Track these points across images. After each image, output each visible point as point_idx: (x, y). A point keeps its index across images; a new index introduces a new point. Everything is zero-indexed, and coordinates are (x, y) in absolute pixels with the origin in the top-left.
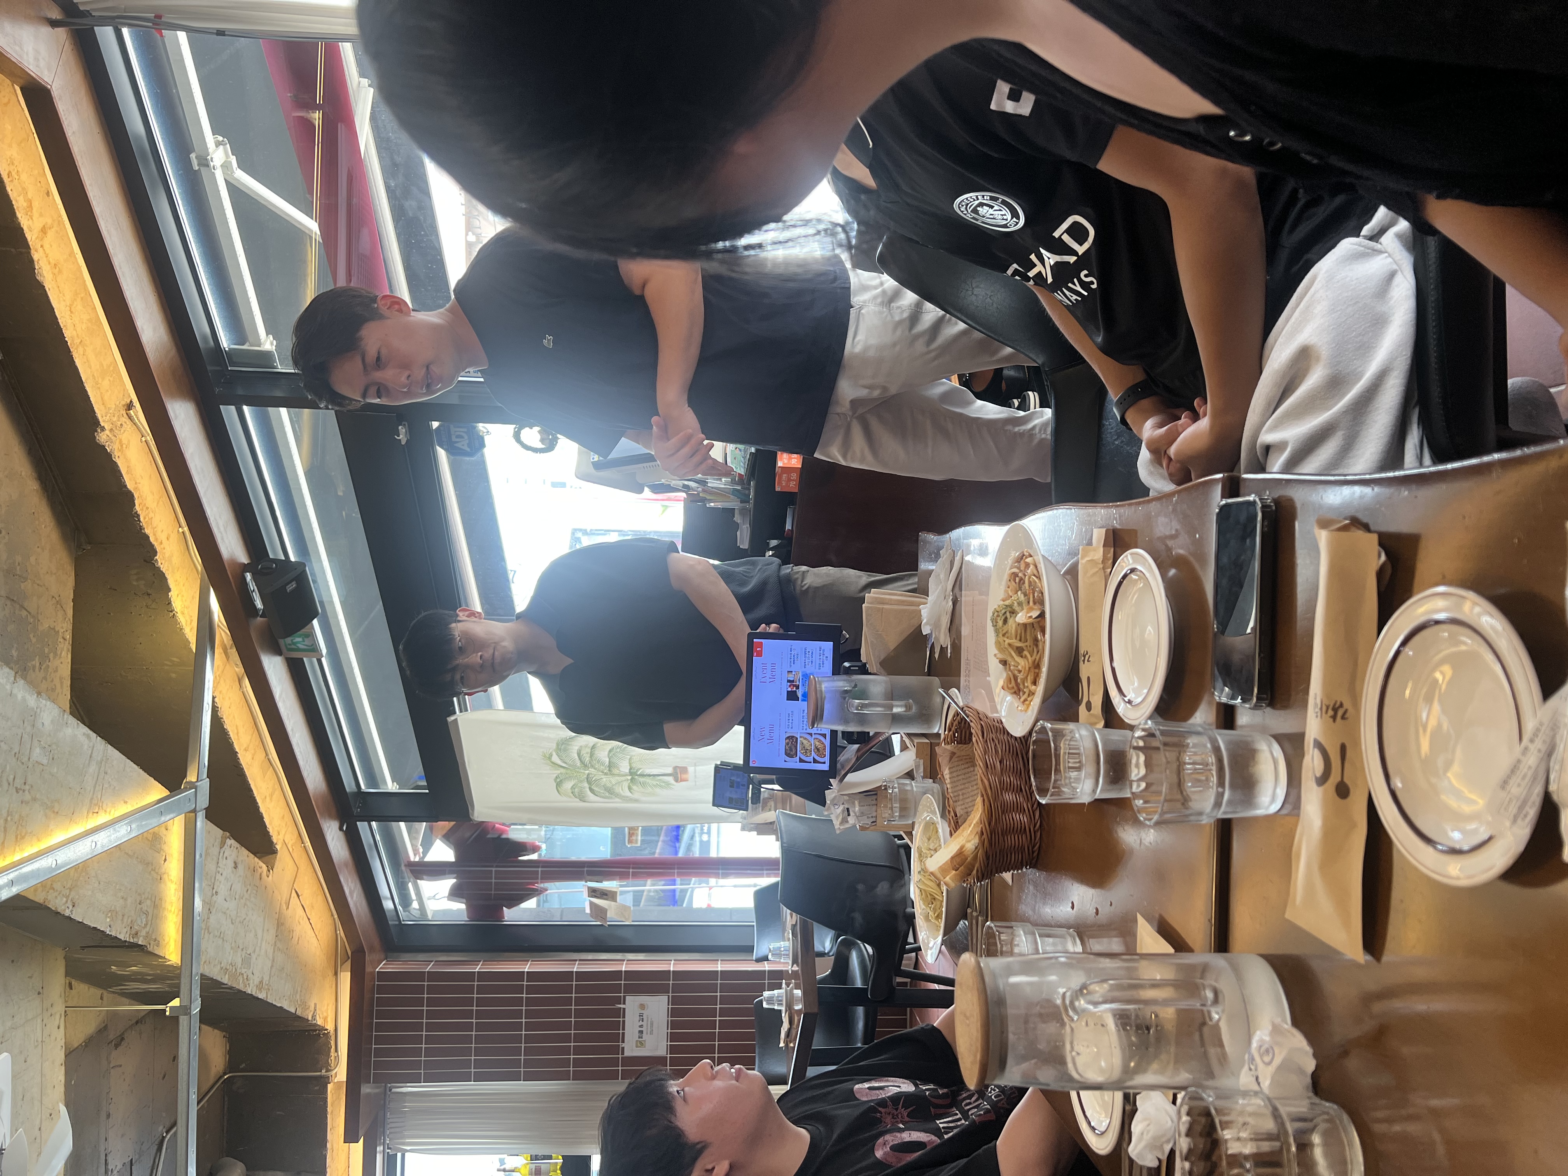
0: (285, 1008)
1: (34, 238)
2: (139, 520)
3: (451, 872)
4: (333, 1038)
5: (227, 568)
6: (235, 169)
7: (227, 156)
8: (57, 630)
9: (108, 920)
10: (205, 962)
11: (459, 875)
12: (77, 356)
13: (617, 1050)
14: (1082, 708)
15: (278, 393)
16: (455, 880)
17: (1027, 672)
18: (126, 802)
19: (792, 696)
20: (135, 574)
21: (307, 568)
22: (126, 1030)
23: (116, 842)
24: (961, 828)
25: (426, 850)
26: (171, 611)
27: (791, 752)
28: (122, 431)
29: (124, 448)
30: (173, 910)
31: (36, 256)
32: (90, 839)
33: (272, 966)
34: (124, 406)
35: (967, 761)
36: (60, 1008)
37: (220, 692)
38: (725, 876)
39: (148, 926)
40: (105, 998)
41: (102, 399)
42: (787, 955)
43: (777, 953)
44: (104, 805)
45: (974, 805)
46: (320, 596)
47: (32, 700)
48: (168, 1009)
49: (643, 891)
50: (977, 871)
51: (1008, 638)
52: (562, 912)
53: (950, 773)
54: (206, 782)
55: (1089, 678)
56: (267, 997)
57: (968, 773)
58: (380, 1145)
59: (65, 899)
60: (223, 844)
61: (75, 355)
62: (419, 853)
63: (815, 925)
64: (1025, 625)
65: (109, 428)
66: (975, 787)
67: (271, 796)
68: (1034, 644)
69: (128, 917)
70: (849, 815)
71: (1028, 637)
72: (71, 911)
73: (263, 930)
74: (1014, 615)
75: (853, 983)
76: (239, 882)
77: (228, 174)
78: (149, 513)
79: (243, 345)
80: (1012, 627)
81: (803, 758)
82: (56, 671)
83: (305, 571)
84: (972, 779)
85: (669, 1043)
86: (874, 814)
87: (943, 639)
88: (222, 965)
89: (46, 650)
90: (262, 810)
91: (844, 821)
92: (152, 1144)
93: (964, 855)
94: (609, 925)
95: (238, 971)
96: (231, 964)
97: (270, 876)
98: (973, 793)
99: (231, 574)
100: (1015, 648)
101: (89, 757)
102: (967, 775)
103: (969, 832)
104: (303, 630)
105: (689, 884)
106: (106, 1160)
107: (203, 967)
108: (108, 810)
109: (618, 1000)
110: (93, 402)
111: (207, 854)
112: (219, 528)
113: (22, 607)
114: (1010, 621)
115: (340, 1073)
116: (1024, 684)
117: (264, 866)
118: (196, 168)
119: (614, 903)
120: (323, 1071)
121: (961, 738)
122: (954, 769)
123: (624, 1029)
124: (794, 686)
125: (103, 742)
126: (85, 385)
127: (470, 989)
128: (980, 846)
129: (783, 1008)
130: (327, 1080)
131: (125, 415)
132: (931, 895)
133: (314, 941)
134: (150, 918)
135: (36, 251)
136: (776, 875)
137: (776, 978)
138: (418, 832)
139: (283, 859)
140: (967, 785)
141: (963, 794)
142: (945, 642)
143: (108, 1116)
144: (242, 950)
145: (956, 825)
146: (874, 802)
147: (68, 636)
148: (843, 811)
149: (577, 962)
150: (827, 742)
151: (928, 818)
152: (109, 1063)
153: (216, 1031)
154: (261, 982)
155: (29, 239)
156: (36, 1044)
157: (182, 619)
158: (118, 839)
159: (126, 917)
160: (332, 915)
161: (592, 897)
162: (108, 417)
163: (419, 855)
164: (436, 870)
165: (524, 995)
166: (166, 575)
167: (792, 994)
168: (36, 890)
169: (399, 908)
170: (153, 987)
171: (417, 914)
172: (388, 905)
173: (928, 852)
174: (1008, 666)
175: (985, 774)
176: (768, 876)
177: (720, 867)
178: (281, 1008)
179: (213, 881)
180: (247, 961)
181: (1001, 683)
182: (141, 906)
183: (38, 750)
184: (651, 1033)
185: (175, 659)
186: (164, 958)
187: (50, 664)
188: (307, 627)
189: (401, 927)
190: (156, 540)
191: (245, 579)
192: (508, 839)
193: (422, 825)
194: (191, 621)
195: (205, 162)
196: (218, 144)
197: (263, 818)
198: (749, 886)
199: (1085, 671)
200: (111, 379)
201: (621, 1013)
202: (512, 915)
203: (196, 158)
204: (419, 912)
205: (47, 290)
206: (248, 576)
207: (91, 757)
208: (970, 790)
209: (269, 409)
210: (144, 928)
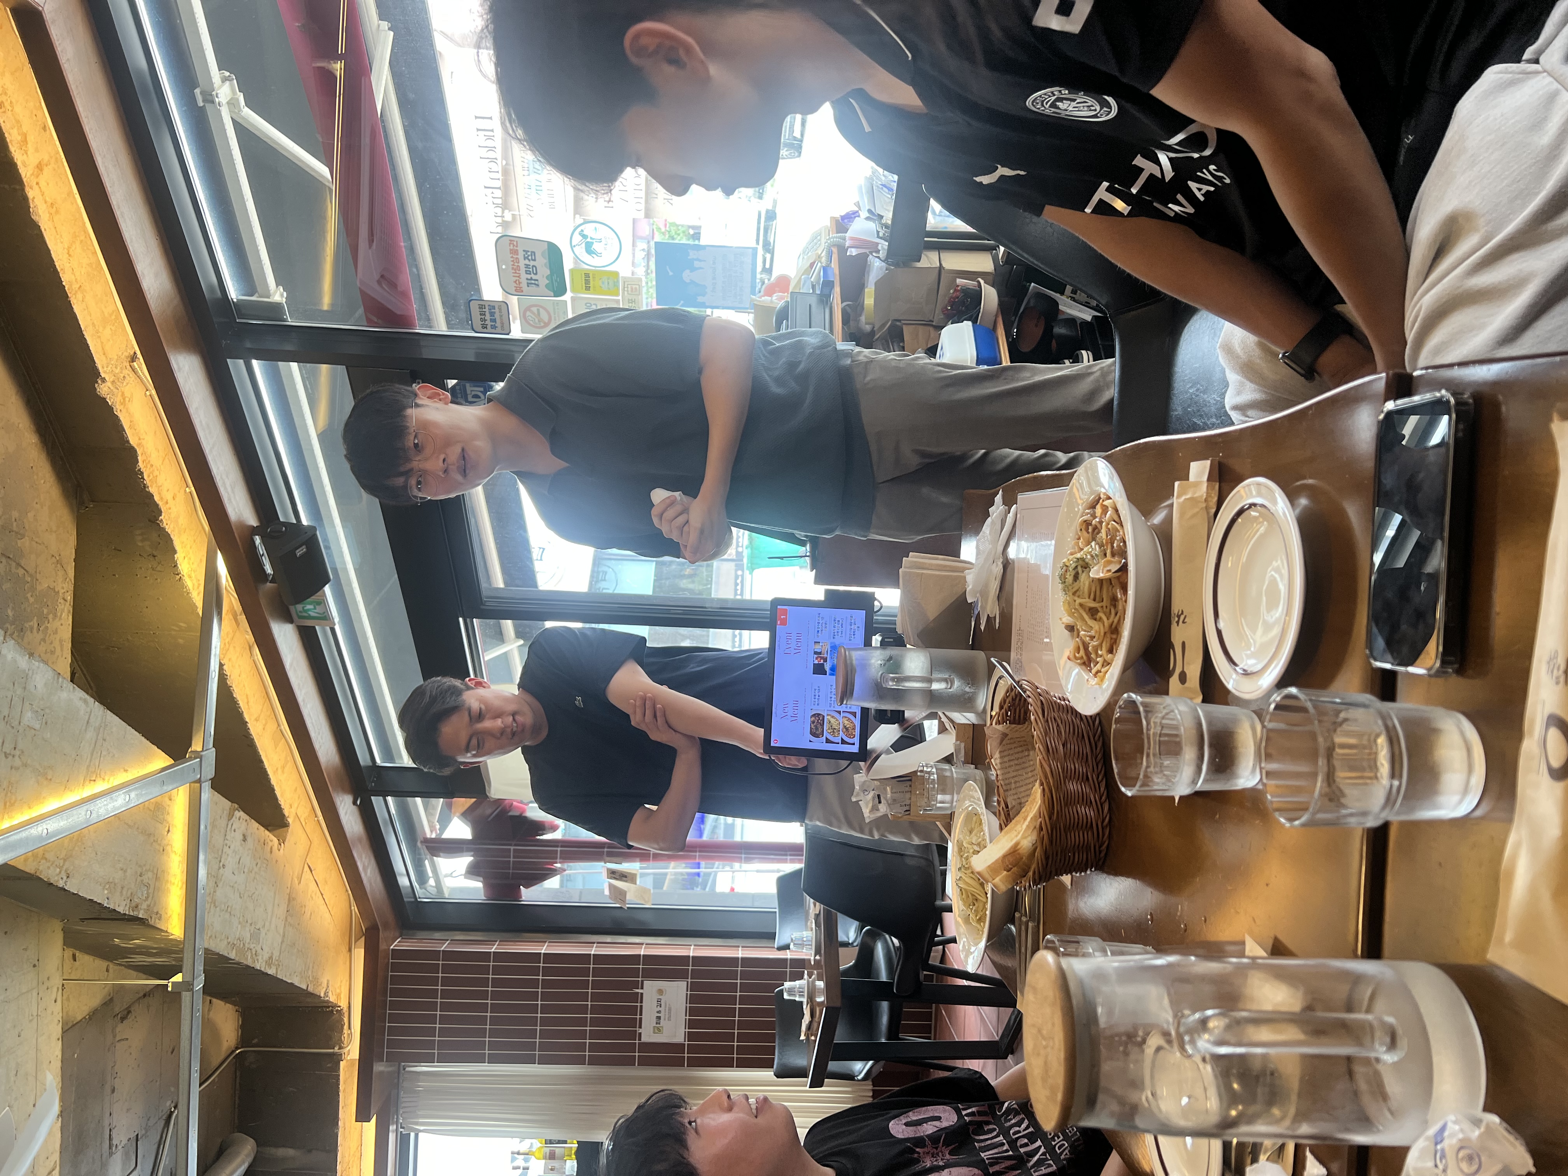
0: (296, 984)
1: (28, 175)
2: (143, 478)
3: (468, 850)
4: (346, 1015)
5: (235, 530)
6: (242, 107)
7: (234, 93)
8: (56, 590)
9: (106, 892)
10: (211, 937)
11: (476, 852)
12: (75, 302)
13: (635, 1035)
14: (1174, 681)
15: (289, 347)
16: (472, 858)
17: (1101, 639)
18: (126, 771)
19: (819, 670)
20: (139, 535)
21: (318, 533)
22: (134, 1003)
23: (113, 812)
24: (1013, 821)
25: (443, 828)
26: (178, 574)
27: (816, 733)
28: (125, 384)
29: (127, 402)
30: (176, 883)
31: (30, 194)
32: (85, 808)
33: (282, 942)
34: (127, 357)
35: (1022, 743)
36: (57, 981)
37: (230, 660)
38: (748, 860)
39: (150, 898)
40: (111, 970)
41: (103, 349)
42: (809, 945)
43: (801, 945)
44: (103, 774)
45: (1029, 795)
46: (333, 562)
47: (23, 662)
48: (170, 984)
49: (666, 874)
50: (1034, 873)
51: (1079, 597)
52: (581, 893)
53: (1001, 757)
54: (211, 752)
55: (1184, 643)
56: (277, 973)
57: (1021, 758)
58: (393, 1124)
59: (58, 870)
60: (231, 816)
61: (73, 301)
62: (436, 830)
63: (839, 914)
64: (1101, 581)
65: (111, 380)
66: (1030, 774)
67: (283, 767)
68: (1111, 604)
69: (128, 889)
70: (880, 802)
71: (1104, 597)
72: (66, 882)
73: (274, 904)
74: (1088, 569)
75: (878, 977)
76: (248, 855)
77: (235, 112)
78: (153, 470)
79: (252, 296)
80: (1084, 584)
81: (831, 738)
82: (56, 632)
83: (315, 535)
84: (1027, 765)
85: (687, 1030)
86: (908, 802)
87: (989, 608)
88: (229, 940)
89: (45, 611)
90: (274, 781)
91: (874, 809)
92: (159, 1119)
93: (1019, 854)
94: (628, 908)
95: (246, 945)
96: (239, 939)
97: (282, 850)
98: (1027, 781)
99: (240, 538)
100: (1087, 609)
101: (86, 722)
102: (1020, 761)
103: (1024, 826)
104: (313, 597)
105: (712, 868)
106: (110, 1135)
107: (205, 942)
108: (107, 778)
109: (636, 985)
110: (92, 352)
111: (214, 826)
112: (225, 488)
113: (19, 565)
114: (1083, 577)
115: (352, 1050)
116: (1097, 653)
117: (275, 840)
118: (201, 104)
119: (634, 885)
120: (336, 1048)
121: (1014, 717)
122: (1006, 753)
123: (641, 1014)
124: (821, 658)
125: (102, 707)
126: (84, 333)
127: (486, 970)
128: (1039, 845)
129: (805, 1000)
130: (339, 1057)
131: (128, 367)
132: (973, 895)
133: (327, 915)
134: (151, 891)
135: (31, 188)
136: (800, 861)
137: (798, 968)
138: (434, 808)
139: (295, 832)
140: (1020, 772)
141: (1015, 782)
142: (992, 613)
143: (113, 1091)
144: (251, 925)
145: (1007, 816)
146: (908, 789)
147: (69, 597)
148: (873, 798)
149: (595, 945)
150: (857, 722)
151: (970, 809)
152: (114, 1037)
153: (228, 1005)
154: (271, 958)
155: (23, 175)
156: (31, 1018)
157: (189, 583)
158: (115, 808)
159: (125, 889)
160: (347, 891)
161: (611, 878)
162: (109, 368)
163: (436, 832)
164: (453, 847)
165: (540, 977)
166: (172, 536)
167: (814, 986)
168: (26, 860)
169: (415, 884)
170: (159, 960)
171: (433, 891)
172: (403, 881)
173: (970, 846)
174: (1075, 633)
175: (1046, 758)
176: (792, 861)
177: (743, 851)
178: (292, 984)
179: (220, 854)
180: (255, 936)
181: (1067, 653)
182: (141, 878)
183: (29, 715)
184: (669, 1019)
185: (182, 624)
186: (167, 932)
187: (49, 625)
188: (318, 594)
189: (418, 905)
190: (162, 499)
191: (254, 543)
192: (526, 817)
193: (439, 801)
194: (199, 585)
195: (209, 98)
196: (224, 80)
197: (273, 790)
198: (773, 871)
199: (1178, 634)
200: (113, 328)
201: (639, 998)
202: (530, 895)
203: (201, 93)
204: (435, 889)
205: (43, 230)
206: (258, 540)
207: (88, 722)
208: (1023, 778)
209: (280, 363)
210: (145, 901)
